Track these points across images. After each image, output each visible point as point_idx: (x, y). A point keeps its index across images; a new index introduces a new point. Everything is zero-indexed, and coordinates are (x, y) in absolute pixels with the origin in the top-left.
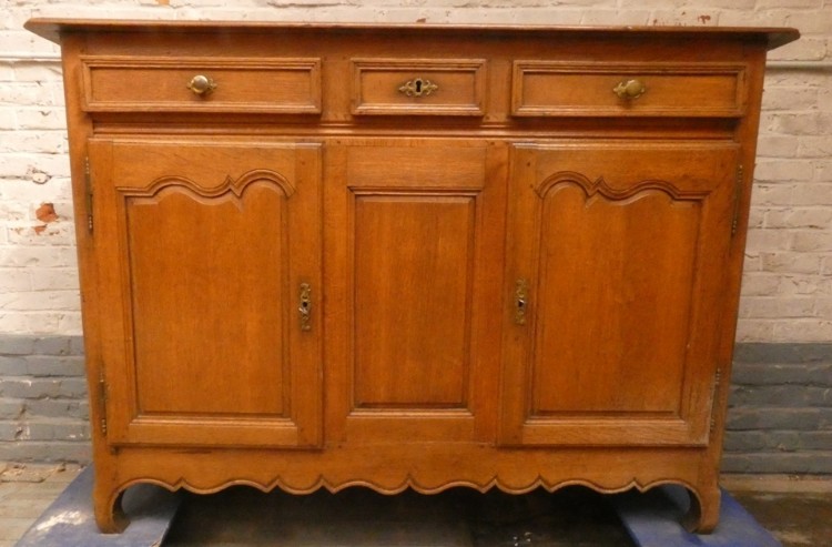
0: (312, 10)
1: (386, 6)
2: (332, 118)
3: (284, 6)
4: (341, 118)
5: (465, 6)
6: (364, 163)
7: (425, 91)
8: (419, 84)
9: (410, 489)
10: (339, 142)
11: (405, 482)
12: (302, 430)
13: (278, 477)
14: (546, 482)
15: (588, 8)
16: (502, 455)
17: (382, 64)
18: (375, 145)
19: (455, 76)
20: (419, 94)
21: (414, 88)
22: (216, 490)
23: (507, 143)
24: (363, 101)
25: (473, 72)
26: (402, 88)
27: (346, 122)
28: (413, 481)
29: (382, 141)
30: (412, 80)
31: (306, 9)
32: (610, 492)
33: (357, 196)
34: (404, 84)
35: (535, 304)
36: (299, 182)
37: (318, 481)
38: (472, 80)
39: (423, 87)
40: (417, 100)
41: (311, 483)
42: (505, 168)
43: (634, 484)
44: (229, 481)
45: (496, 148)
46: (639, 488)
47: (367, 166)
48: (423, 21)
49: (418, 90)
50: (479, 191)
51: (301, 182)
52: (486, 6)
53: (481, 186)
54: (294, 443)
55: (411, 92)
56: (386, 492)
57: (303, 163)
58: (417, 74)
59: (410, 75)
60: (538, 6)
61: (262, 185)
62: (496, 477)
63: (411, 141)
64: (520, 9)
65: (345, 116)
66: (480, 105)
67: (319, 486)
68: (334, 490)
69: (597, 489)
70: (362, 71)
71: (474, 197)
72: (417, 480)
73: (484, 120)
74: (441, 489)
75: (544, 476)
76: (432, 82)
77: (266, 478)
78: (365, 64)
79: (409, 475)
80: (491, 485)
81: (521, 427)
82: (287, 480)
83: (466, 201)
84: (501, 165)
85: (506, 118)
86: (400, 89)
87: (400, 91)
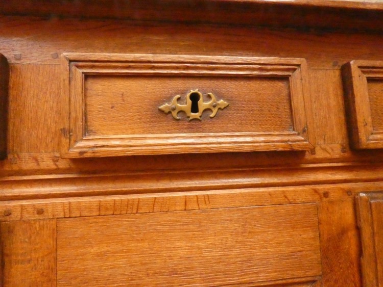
2: (30, 165)
4: (48, 163)
6: (95, 250)
7: (207, 110)
8: (195, 98)
10: (40, 212)
17: (127, 63)
18: (116, 211)
19: (254, 85)
20: (197, 115)
21: (186, 105)
23: (349, 192)
24: (86, 130)
25: (285, 79)
26: (165, 106)
27: (57, 171)
29: (128, 204)
30: (183, 93)
34: (169, 99)
38: (285, 92)
39: (203, 104)
40: (194, 125)
42: (352, 234)
45: (332, 202)
47: (100, 255)
49: (195, 108)
53: (315, 272)
55: (181, 112)
58: (192, 82)
59: (179, 84)
63: (186, 201)
65: (55, 160)
70: (87, 76)
73: (308, 156)
76: (220, 96)
84: (343, 232)
85: (343, 151)
86: (162, 107)
87: (161, 111)
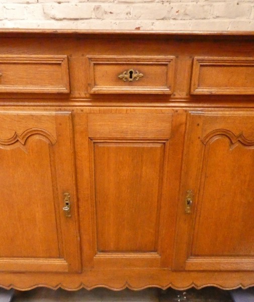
0: (76, 22)
1: (118, 19)
2: (77, 95)
3: (61, 20)
4: (83, 95)
5: (163, 19)
6: (99, 123)
7: (135, 78)
8: (131, 73)
9: (127, 288)
10: (82, 111)
11: (125, 285)
12: (70, 265)
13: (60, 283)
14: (196, 285)
15: (233, 20)
16: (174, 274)
17: (108, 60)
18: (105, 112)
20: (131, 80)
21: (128, 76)
22: (29, 289)
23: (186, 111)
24: (95, 84)
25: (166, 65)
26: (120, 76)
27: (86, 98)
28: (129, 285)
29: (108, 110)
30: (127, 71)
31: (73, 21)
32: (228, 289)
33: (94, 143)
34: (122, 73)
35: (196, 203)
36: (58, 136)
37: (80, 286)
38: (166, 70)
39: (134, 75)
40: (130, 83)
41: (77, 286)
42: (184, 126)
43: (240, 286)
44: (36, 285)
45: (178, 114)
46: (243, 288)
47: (100, 125)
48: (138, 28)
49: (131, 77)
50: (167, 140)
51: (60, 135)
52: (174, 19)
53: (168, 137)
54: (67, 271)
55: (126, 78)
56: (115, 290)
57: (60, 124)
58: (130, 66)
59: (126, 67)
60: (205, 19)
61: (37, 137)
62: (171, 283)
63: (127, 110)
64: (194, 21)
65: (85, 94)
66: (169, 87)
67: (81, 287)
68: (89, 289)
69: (221, 288)
70: (95, 64)
71: (164, 143)
72: (131, 285)
73: (172, 96)
74: (142, 288)
75: (194, 282)
76: (140, 72)
77: (54, 284)
78: (97, 59)
79: (127, 282)
80: (168, 287)
81: (185, 263)
82: (64, 285)
83: (159, 146)
84: (181, 124)
85: (187, 95)
86: (119, 76)
87: (119, 78)
